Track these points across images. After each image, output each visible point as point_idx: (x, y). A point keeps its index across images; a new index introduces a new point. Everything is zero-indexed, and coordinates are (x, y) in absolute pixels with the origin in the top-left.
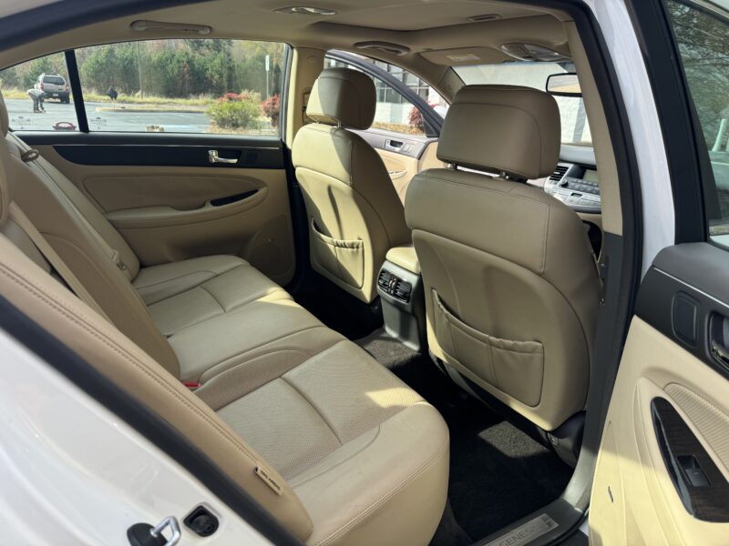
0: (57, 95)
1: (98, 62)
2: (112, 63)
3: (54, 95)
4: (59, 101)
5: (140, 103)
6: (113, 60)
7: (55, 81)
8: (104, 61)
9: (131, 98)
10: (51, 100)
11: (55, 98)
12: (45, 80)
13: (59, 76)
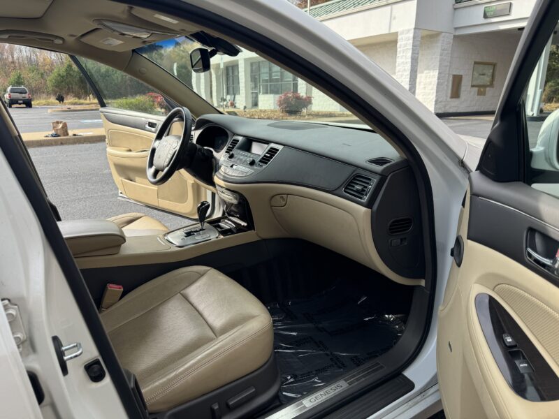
0: (22, 102)
1: (59, 75)
2: (70, 75)
3: (19, 102)
4: (24, 106)
5: (88, 104)
6: (71, 72)
7: (19, 91)
8: (65, 74)
9: (82, 101)
10: (18, 105)
11: (20, 104)
12: (12, 91)
13: (23, 87)
